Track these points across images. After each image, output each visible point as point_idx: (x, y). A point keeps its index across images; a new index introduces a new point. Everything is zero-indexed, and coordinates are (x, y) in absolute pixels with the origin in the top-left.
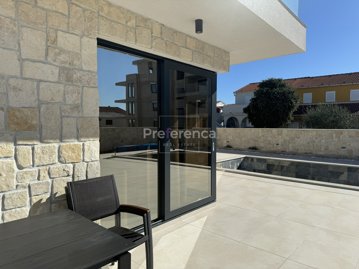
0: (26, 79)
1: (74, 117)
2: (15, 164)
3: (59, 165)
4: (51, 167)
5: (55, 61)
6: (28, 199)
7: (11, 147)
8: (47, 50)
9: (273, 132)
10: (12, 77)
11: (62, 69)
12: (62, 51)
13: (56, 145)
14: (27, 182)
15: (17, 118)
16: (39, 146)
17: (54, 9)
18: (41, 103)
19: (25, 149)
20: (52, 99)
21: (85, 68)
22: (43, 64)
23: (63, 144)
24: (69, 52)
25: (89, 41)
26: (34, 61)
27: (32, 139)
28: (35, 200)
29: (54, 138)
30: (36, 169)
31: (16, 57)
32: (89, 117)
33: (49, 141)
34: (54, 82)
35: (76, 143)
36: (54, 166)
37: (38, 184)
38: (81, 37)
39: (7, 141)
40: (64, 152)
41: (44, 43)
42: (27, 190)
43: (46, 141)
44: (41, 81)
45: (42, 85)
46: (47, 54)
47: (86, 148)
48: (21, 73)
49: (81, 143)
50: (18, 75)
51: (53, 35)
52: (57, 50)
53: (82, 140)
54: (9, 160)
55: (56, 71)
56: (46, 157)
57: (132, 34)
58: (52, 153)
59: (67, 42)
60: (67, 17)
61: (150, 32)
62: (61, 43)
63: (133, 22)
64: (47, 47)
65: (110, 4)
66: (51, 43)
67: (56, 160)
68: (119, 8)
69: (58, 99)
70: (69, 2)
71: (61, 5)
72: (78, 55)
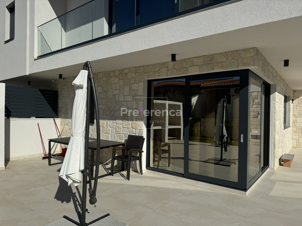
0: (125, 101)
2: (122, 127)
3: (132, 129)
4: (129, 129)
5: (131, 94)
7: (121, 122)
11: (133, 96)
12: (133, 90)
13: (131, 122)
14: (124, 132)
16: (127, 122)
17: (131, 77)
19: (124, 122)
20: (130, 107)
21: (139, 94)
22: (128, 96)
23: (133, 122)
24: (135, 90)
25: (141, 84)
27: (125, 120)
28: (125, 139)
30: (126, 129)
31: (123, 96)
33: (129, 121)
34: (131, 101)
35: (136, 122)
36: (130, 129)
37: (126, 134)
38: (138, 83)
39: (121, 120)
40: (132, 125)
42: (124, 135)
44: (128, 101)
45: (128, 103)
46: (129, 92)
47: (138, 124)
50: (123, 100)
51: (131, 86)
54: (121, 125)
55: (131, 97)
56: (128, 125)
57: (157, 74)
58: (130, 124)
59: (134, 86)
60: (135, 78)
61: (166, 68)
62: (133, 88)
63: (158, 68)
64: (130, 90)
65: (148, 66)
66: (131, 88)
67: (131, 127)
68: (152, 65)
69: (132, 107)
70: (135, 73)
71: (133, 75)
72: (137, 90)
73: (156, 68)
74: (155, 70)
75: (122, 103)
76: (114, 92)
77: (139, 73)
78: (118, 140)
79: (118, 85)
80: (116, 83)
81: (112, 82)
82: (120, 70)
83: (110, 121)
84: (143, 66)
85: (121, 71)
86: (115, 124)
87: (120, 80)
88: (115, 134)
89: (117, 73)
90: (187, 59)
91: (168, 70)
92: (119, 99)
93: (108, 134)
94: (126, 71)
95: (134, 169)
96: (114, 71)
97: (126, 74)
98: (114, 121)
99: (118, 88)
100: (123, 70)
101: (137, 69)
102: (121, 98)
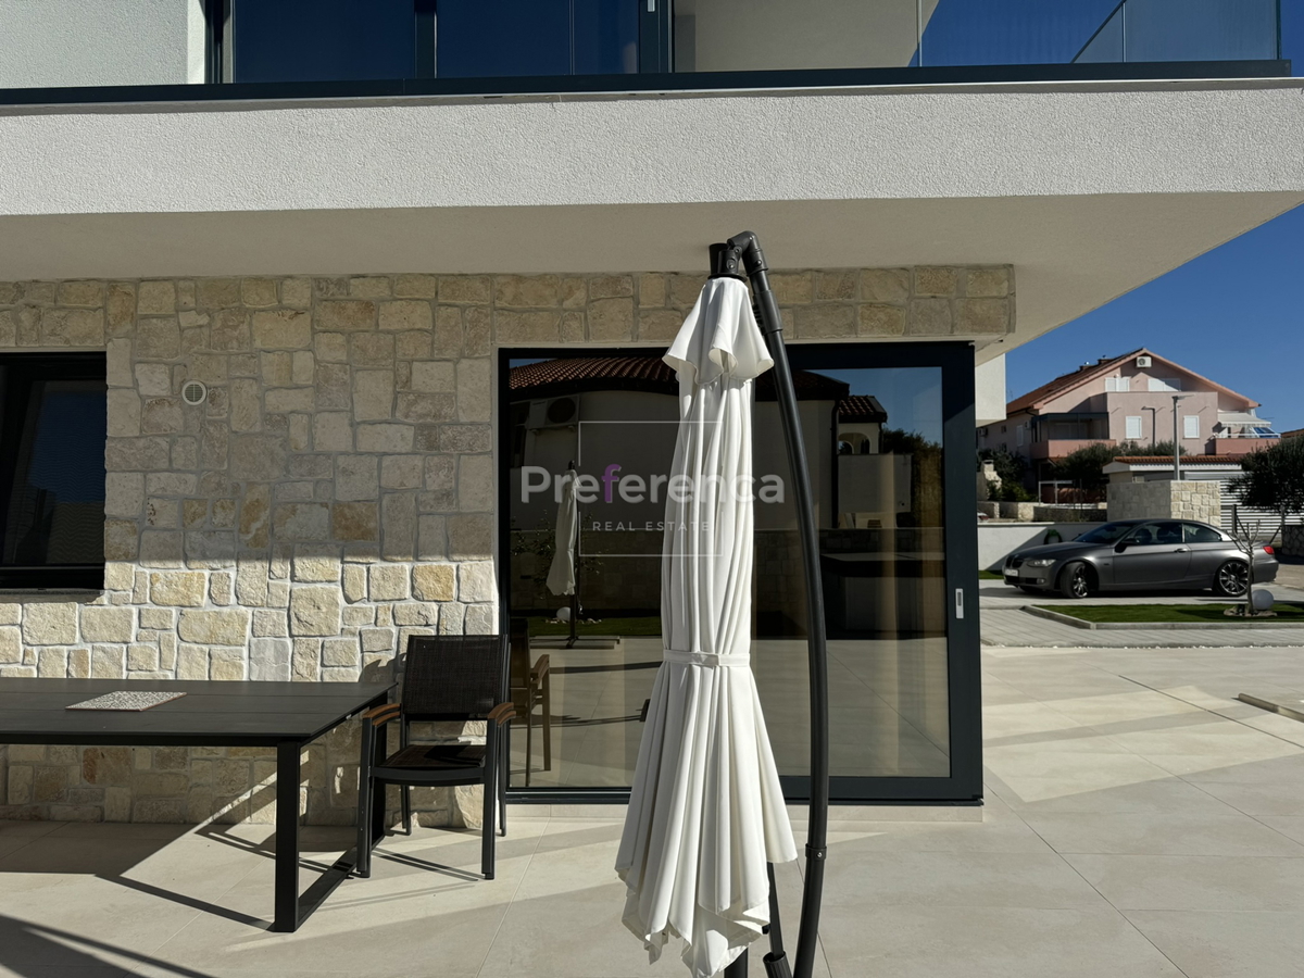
0: (361, 454)
1: (440, 514)
2: (341, 594)
3: (412, 602)
4: (398, 604)
5: (406, 417)
6: (360, 655)
7: (337, 565)
8: (396, 399)
10: (342, 454)
11: (421, 429)
12: (421, 396)
13: (407, 566)
14: (358, 626)
15: (347, 519)
16: (377, 565)
17: (406, 326)
18: (383, 491)
19: (356, 570)
20: (402, 484)
21: (463, 419)
22: (388, 426)
23: (420, 564)
24: (433, 395)
25: (471, 366)
26: (373, 423)
27: (365, 554)
28: (369, 660)
29: (404, 554)
30: (373, 605)
31: (347, 421)
32: (470, 513)
33: (395, 558)
34: (407, 454)
35: (445, 563)
36: (403, 604)
37: (373, 632)
38: (456, 362)
39: (331, 555)
40: (420, 580)
41: (390, 389)
42: (357, 639)
43: (389, 557)
44: (385, 454)
45: (387, 461)
46: (394, 407)
47: (463, 574)
48: (354, 445)
49: (454, 565)
50: (350, 449)
51: (404, 372)
52: (411, 397)
53: (456, 558)
54: (333, 586)
55: (409, 433)
56: (390, 586)
57: (575, 324)
58: (399, 579)
59: (430, 377)
60: (431, 332)
61: (629, 304)
62: (418, 381)
63: (580, 296)
64: (396, 394)
65: (518, 278)
66: (402, 386)
67: (408, 594)
68: (542, 277)
69: (412, 482)
70: (435, 305)
71: (420, 316)
72: (450, 398)
73: (571, 292)
74: (561, 302)
75: (341, 461)
76: (271, 398)
77: (463, 309)
78: (312, 670)
79: (303, 361)
80: (291, 352)
81: (258, 344)
82: (319, 283)
83: (243, 566)
84: (487, 278)
85: (330, 291)
86: (288, 582)
87: (323, 338)
88: (289, 641)
89: (299, 296)
91: (637, 313)
92: (312, 438)
93: (229, 644)
94: (359, 290)
95: (444, 818)
96: (277, 283)
97: (368, 307)
98: (280, 567)
99: (303, 378)
100: (341, 283)
101: (445, 288)
102: (333, 435)
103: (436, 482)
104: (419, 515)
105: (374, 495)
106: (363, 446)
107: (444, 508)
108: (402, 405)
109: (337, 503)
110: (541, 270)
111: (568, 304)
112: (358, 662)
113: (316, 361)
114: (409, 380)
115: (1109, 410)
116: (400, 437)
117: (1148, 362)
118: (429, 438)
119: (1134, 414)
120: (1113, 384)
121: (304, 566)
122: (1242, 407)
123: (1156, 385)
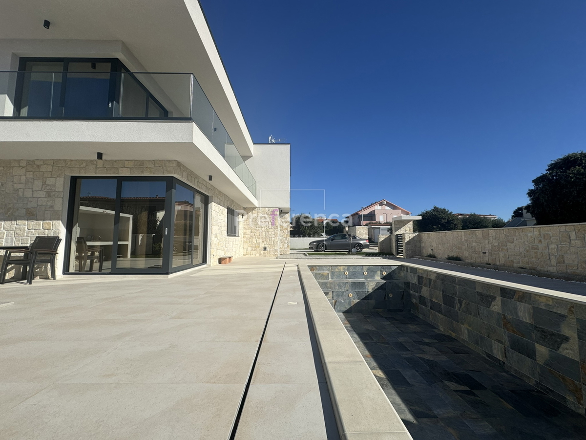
0: (34, 198)
1: (50, 211)
2: (26, 228)
5: (44, 190)
7: (27, 222)
8: (42, 186)
9: (477, 234)
11: (47, 192)
12: (48, 185)
13: (42, 222)
15: (29, 212)
16: (35, 222)
17: (46, 170)
18: (38, 206)
19: (31, 223)
20: (42, 204)
21: (57, 190)
22: (40, 191)
23: (44, 222)
24: (50, 185)
25: (60, 179)
26: (37, 191)
27: (33, 219)
28: (31, 242)
29: (41, 220)
30: (33, 230)
31: (31, 191)
32: (56, 210)
33: (39, 220)
34: (44, 198)
36: (40, 230)
37: (33, 236)
38: (56, 178)
39: (25, 220)
40: (44, 225)
41: (41, 184)
45: (39, 199)
46: (42, 188)
47: (53, 224)
49: (52, 222)
50: (31, 197)
51: (45, 180)
52: (46, 185)
55: (45, 193)
56: (37, 226)
57: (83, 170)
58: (39, 225)
59: (50, 181)
60: (51, 172)
61: (95, 166)
62: (48, 182)
63: (84, 164)
64: (43, 184)
65: (71, 161)
66: (44, 183)
67: (41, 228)
68: (76, 160)
69: (45, 204)
70: (53, 166)
71: (50, 168)
72: (54, 186)
73: (82, 164)
74: (80, 166)
75: (30, 199)
76: (15, 185)
77: (59, 167)
78: (18, 244)
79: (23, 178)
80: (21, 176)
81: (14, 174)
82: (28, 161)
83: (5, 222)
84: (65, 161)
85: (31, 163)
86: (15, 225)
87: (28, 173)
88: (14, 238)
89: (23, 164)
90: (118, 160)
91: (96, 168)
92: (23, 194)
94: (37, 163)
95: (45, 277)
96: (19, 161)
97: (39, 166)
98: (13, 222)
99: (23, 181)
100: (33, 161)
101: (55, 162)
102: (28, 194)
103: (49, 204)
104: (46, 211)
105: (36, 206)
106: (34, 196)
107: (51, 209)
108: (44, 187)
109: (28, 208)
110: (77, 159)
111: (82, 166)
112: (29, 243)
113: (26, 178)
114: (46, 182)
115: (376, 214)
116: (42, 194)
117: (385, 203)
118: (49, 194)
119: (382, 215)
120: (377, 208)
121: (19, 222)
122: (408, 214)
123: (387, 208)
